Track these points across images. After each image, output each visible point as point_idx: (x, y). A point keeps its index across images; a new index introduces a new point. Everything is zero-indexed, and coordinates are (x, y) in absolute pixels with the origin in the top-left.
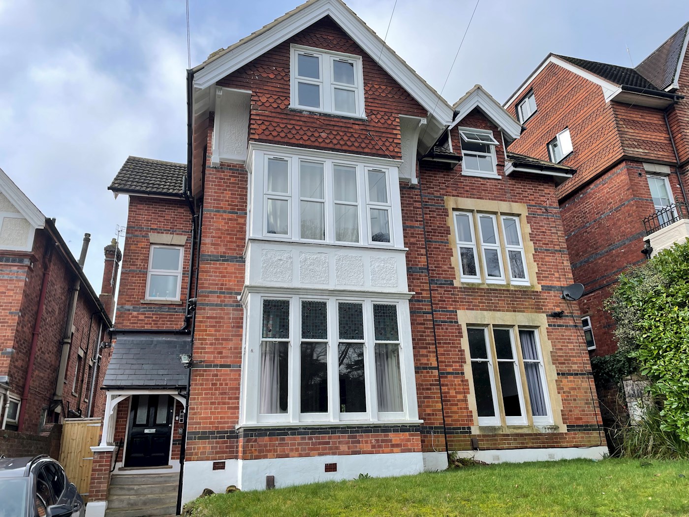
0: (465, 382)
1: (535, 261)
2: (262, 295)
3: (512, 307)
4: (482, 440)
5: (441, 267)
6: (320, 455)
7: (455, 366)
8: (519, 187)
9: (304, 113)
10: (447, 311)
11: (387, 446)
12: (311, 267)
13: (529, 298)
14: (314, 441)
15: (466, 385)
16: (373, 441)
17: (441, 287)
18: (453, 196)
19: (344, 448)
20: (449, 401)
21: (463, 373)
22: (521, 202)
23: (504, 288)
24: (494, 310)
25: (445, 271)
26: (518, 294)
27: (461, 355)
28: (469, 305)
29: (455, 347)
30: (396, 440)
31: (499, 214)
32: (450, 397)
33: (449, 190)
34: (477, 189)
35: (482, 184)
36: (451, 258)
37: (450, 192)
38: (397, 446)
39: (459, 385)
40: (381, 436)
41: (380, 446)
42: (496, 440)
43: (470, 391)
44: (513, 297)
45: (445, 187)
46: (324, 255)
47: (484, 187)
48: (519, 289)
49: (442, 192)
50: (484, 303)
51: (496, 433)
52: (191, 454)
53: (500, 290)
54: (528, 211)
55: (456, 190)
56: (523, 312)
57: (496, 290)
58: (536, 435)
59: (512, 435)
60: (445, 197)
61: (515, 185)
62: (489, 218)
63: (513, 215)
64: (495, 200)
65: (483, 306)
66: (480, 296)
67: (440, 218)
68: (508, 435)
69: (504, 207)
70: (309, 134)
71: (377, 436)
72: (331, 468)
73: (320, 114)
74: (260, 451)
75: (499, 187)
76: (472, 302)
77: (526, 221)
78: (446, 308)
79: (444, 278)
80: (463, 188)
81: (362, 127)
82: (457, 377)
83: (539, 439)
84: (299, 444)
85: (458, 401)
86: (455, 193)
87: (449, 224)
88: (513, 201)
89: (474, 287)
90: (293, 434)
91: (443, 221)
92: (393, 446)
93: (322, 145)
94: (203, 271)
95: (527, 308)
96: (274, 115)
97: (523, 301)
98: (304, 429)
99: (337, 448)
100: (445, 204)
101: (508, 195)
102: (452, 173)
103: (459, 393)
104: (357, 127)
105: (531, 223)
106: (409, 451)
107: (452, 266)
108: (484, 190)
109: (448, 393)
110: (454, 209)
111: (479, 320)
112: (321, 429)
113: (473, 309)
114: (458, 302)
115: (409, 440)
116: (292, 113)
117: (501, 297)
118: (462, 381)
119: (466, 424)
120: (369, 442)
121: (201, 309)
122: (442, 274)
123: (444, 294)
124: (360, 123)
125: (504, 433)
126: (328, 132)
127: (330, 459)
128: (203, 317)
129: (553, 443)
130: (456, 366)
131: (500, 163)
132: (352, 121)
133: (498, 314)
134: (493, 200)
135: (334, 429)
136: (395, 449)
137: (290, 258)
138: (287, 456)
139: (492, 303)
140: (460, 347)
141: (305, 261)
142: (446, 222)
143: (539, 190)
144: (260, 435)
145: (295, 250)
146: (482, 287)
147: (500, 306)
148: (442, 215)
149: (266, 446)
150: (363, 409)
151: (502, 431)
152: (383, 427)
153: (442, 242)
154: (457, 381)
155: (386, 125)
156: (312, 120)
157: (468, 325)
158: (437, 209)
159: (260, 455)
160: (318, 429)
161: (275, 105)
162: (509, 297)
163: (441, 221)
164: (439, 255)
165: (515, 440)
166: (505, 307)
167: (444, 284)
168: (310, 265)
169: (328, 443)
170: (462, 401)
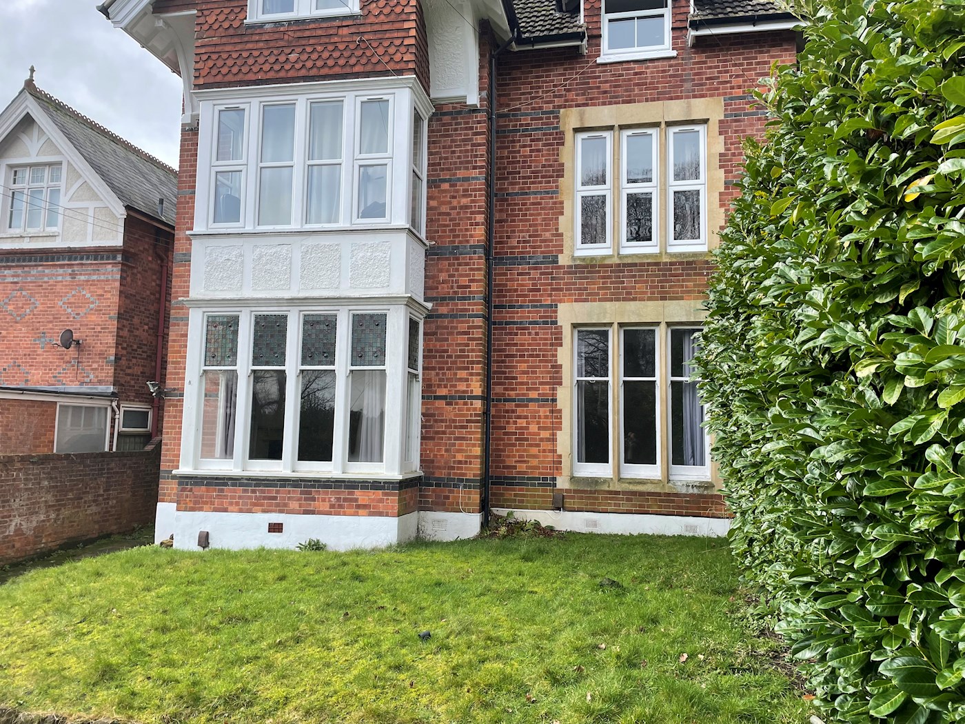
0: (556, 413)
1: (721, 206)
2: (205, 310)
3: (659, 293)
4: (573, 497)
5: (540, 236)
6: (264, 511)
7: (543, 389)
8: (712, 65)
9: (267, 26)
10: (541, 306)
11: (350, 507)
12: (268, 267)
13: (695, 274)
14: (258, 494)
15: (556, 417)
16: (332, 499)
17: (536, 269)
18: (578, 106)
19: (294, 505)
20: (527, 439)
21: (554, 400)
22: (712, 96)
23: (649, 261)
24: (624, 300)
25: (545, 241)
26: (675, 269)
27: (557, 372)
28: (580, 295)
29: (546, 361)
30: (363, 499)
31: (663, 125)
32: (529, 434)
33: (571, 95)
34: (626, 85)
35: (636, 74)
36: (560, 217)
37: (572, 100)
38: (365, 507)
39: (546, 417)
40: (344, 493)
41: (341, 506)
42: (597, 499)
43: (563, 426)
44: (664, 275)
45: (564, 93)
46: (286, 247)
47: (639, 79)
48: (679, 260)
49: (557, 101)
50: (609, 288)
51: (598, 488)
52: (164, 495)
53: (642, 264)
54: (726, 110)
55: (583, 94)
56: (682, 298)
57: (635, 265)
58: (668, 495)
59: (624, 493)
60: (562, 110)
61: (705, 63)
62: (645, 134)
63: (693, 122)
64: (658, 99)
65: (606, 294)
66: (603, 277)
67: (549, 150)
68: (617, 493)
69: (675, 109)
70: (272, 59)
71: (339, 493)
72: (276, 528)
73: (289, 22)
74: (196, 503)
75: (671, 73)
76: (586, 289)
77: (717, 129)
78: (540, 301)
79: (542, 252)
80: (599, 88)
81: (353, 30)
82: (543, 406)
83: (673, 501)
84: (240, 497)
85: (542, 440)
86: (581, 100)
87: (565, 157)
88: (695, 97)
89: (594, 262)
90: (234, 485)
91: (554, 155)
92: (358, 507)
93: (292, 74)
94: (177, 276)
95: (689, 292)
96: (224, 40)
97: (683, 281)
98: (246, 479)
99: (286, 505)
100: (561, 124)
101: (688, 85)
102: (578, 63)
103: (545, 429)
104: (345, 31)
105: (726, 132)
106: (380, 514)
107: (560, 232)
108: (638, 84)
109: (527, 428)
110: (576, 130)
111: (595, 317)
112: (268, 480)
113: (586, 300)
114: (561, 290)
115: (381, 501)
116: (249, 31)
117: (641, 276)
118: (552, 412)
119: (548, 474)
120: (327, 500)
121: (175, 325)
122: (540, 247)
123: (540, 279)
124: (350, 22)
125: (611, 488)
126: (300, 50)
127: (275, 518)
128: (177, 335)
129: (699, 508)
130: (546, 389)
131: (679, 25)
132: (337, 23)
133: (632, 305)
134: (653, 100)
135: (284, 482)
136: (360, 511)
137: (241, 255)
138: (225, 510)
139: (624, 288)
140: (556, 361)
141: (259, 259)
142: (558, 155)
143: (758, 63)
144: (196, 484)
145: (248, 243)
146: (607, 262)
147: (636, 292)
148: (551, 144)
149: (202, 497)
150: (328, 457)
151: (609, 487)
152: (348, 482)
153: (548, 193)
154: (544, 411)
155: (392, 17)
156: (276, 36)
157: (575, 326)
158: (545, 134)
159: (196, 506)
160: (264, 480)
161: (226, 25)
162: (658, 276)
163: (549, 155)
164: (539, 214)
165: (628, 500)
166: (646, 293)
167: (542, 263)
168: (267, 263)
169: (275, 498)
170: (548, 440)
